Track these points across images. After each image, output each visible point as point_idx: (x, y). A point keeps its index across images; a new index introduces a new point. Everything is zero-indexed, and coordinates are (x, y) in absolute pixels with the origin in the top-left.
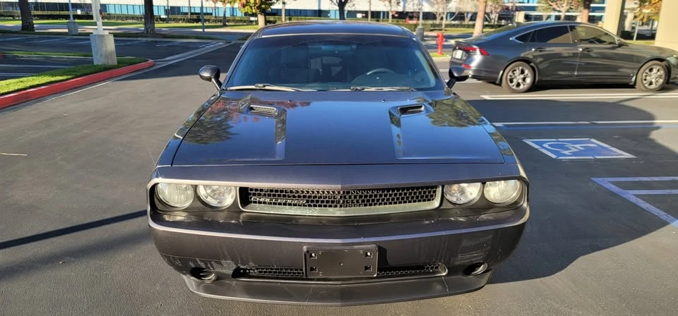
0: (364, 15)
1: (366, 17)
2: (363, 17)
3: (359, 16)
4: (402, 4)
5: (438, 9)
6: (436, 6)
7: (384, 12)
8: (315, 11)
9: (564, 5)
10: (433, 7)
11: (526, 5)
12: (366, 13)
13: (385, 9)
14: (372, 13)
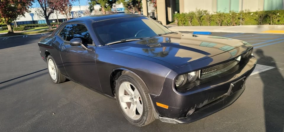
0: (56, 21)
1: (57, 22)
2: (55, 22)
3: (54, 21)
4: (72, 15)
5: (87, 15)
6: (86, 15)
7: (64, 19)
8: (31, 21)
9: (134, 10)
10: (85, 15)
11: (121, 11)
12: (56, 20)
13: (65, 18)
14: (59, 20)
